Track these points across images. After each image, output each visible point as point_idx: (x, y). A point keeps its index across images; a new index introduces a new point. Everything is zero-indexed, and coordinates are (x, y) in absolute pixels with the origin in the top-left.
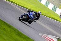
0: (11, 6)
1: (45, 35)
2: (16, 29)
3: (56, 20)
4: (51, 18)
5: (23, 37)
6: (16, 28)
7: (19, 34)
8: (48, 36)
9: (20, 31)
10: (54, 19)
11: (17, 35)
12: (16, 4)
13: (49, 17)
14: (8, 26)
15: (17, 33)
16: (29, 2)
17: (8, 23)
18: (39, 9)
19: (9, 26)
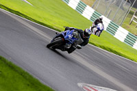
0: (15, 21)
2: (26, 73)
3: (115, 52)
4: (104, 48)
6: (26, 71)
7: (33, 84)
9: (34, 76)
10: (111, 51)
11: (28, 85)
12: (26, 17)
13: (100, 47)
14: (9, 66)
15: (28, 83)
16: (56, 13)
17: (9, 60)
19: (11, 67)
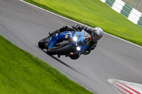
1: (122, 81)
5: (71, 86)
7: (60, 80)
8: (128, 84)
11: (56, 82)
14: (36, 62)
15: (55, 79)
17: (35, 55)
18: (109, 22)
